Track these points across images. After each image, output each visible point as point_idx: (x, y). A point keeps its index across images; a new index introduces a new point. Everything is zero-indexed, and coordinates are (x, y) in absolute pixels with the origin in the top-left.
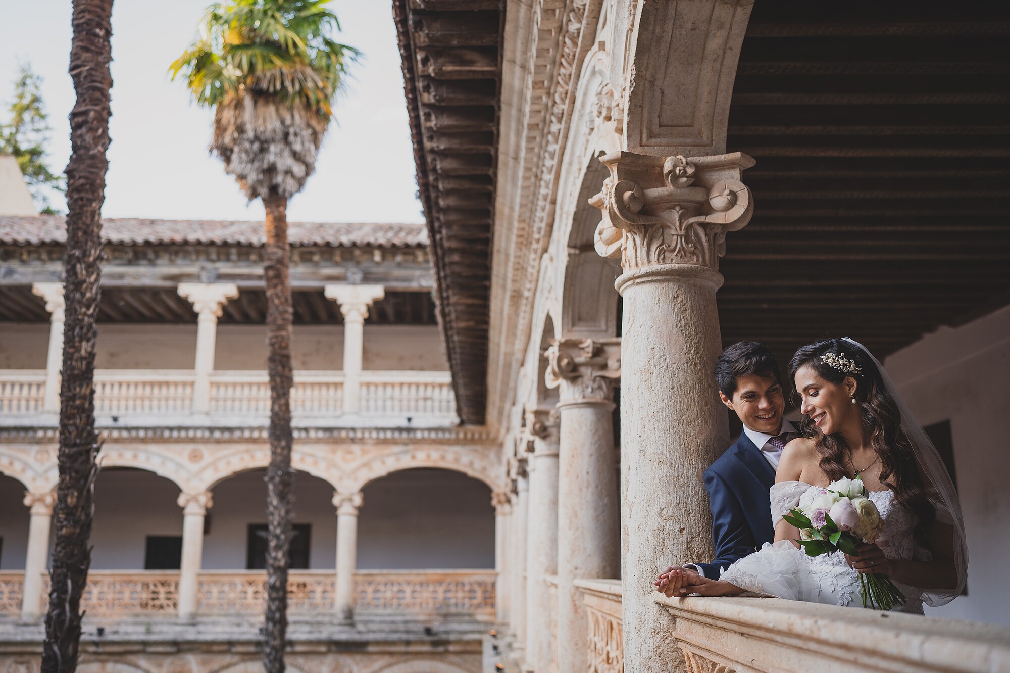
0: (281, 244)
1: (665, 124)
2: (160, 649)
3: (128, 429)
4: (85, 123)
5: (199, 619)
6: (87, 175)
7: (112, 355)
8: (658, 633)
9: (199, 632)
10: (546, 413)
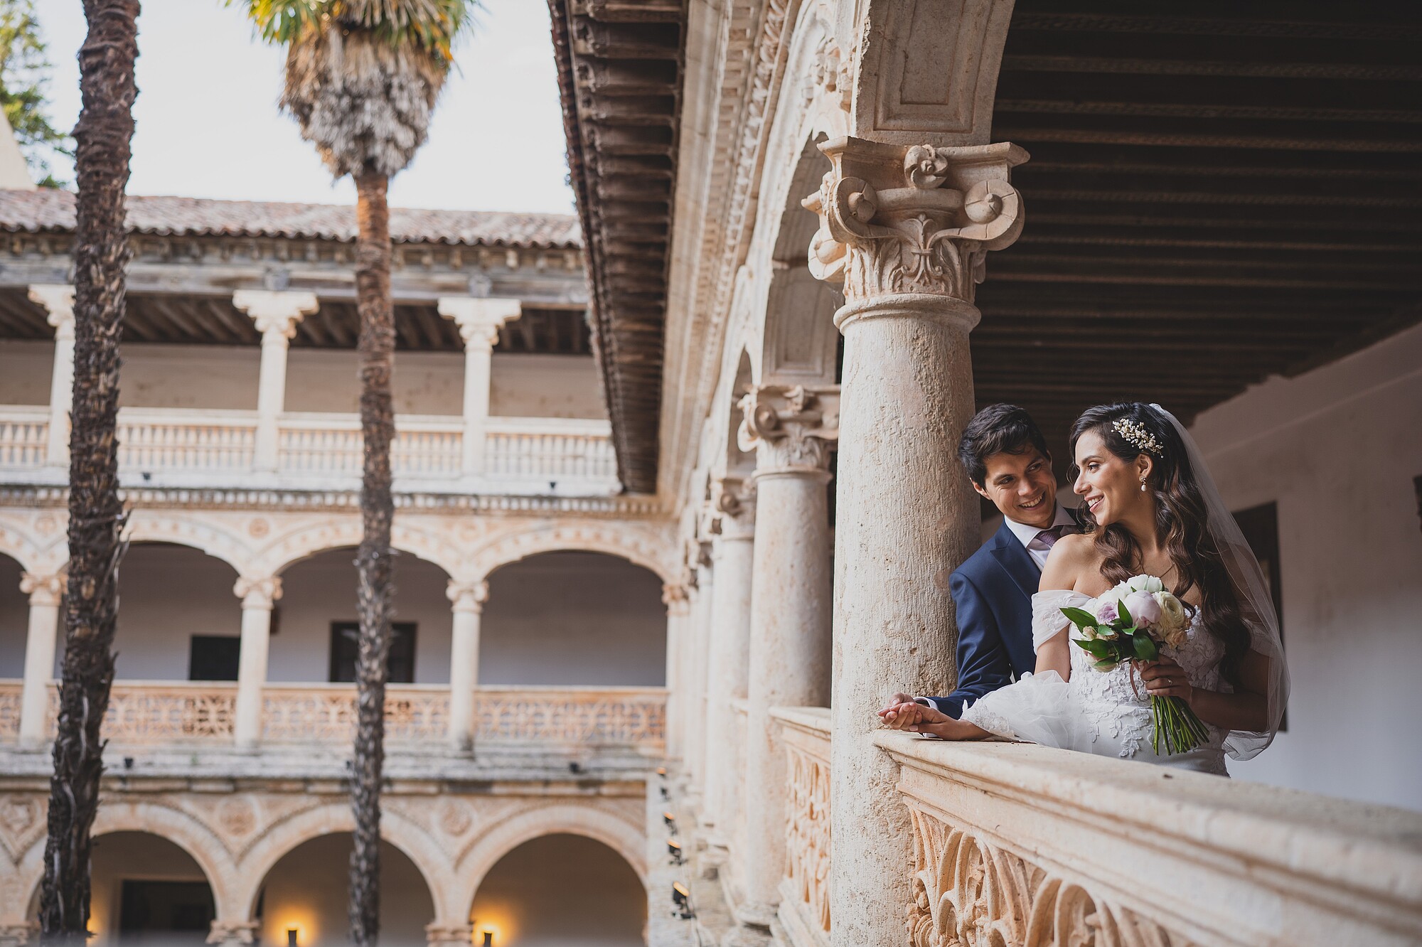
0: (379, 241)
1: (909, 100)
2: (211, 787)
3: (165, 490)
4: (101, 65)
5: (264, 748)
6: (105, 139)
7: (142, 387)
8: (877, 785)
9: (264, 766)
10: (739, 483)
